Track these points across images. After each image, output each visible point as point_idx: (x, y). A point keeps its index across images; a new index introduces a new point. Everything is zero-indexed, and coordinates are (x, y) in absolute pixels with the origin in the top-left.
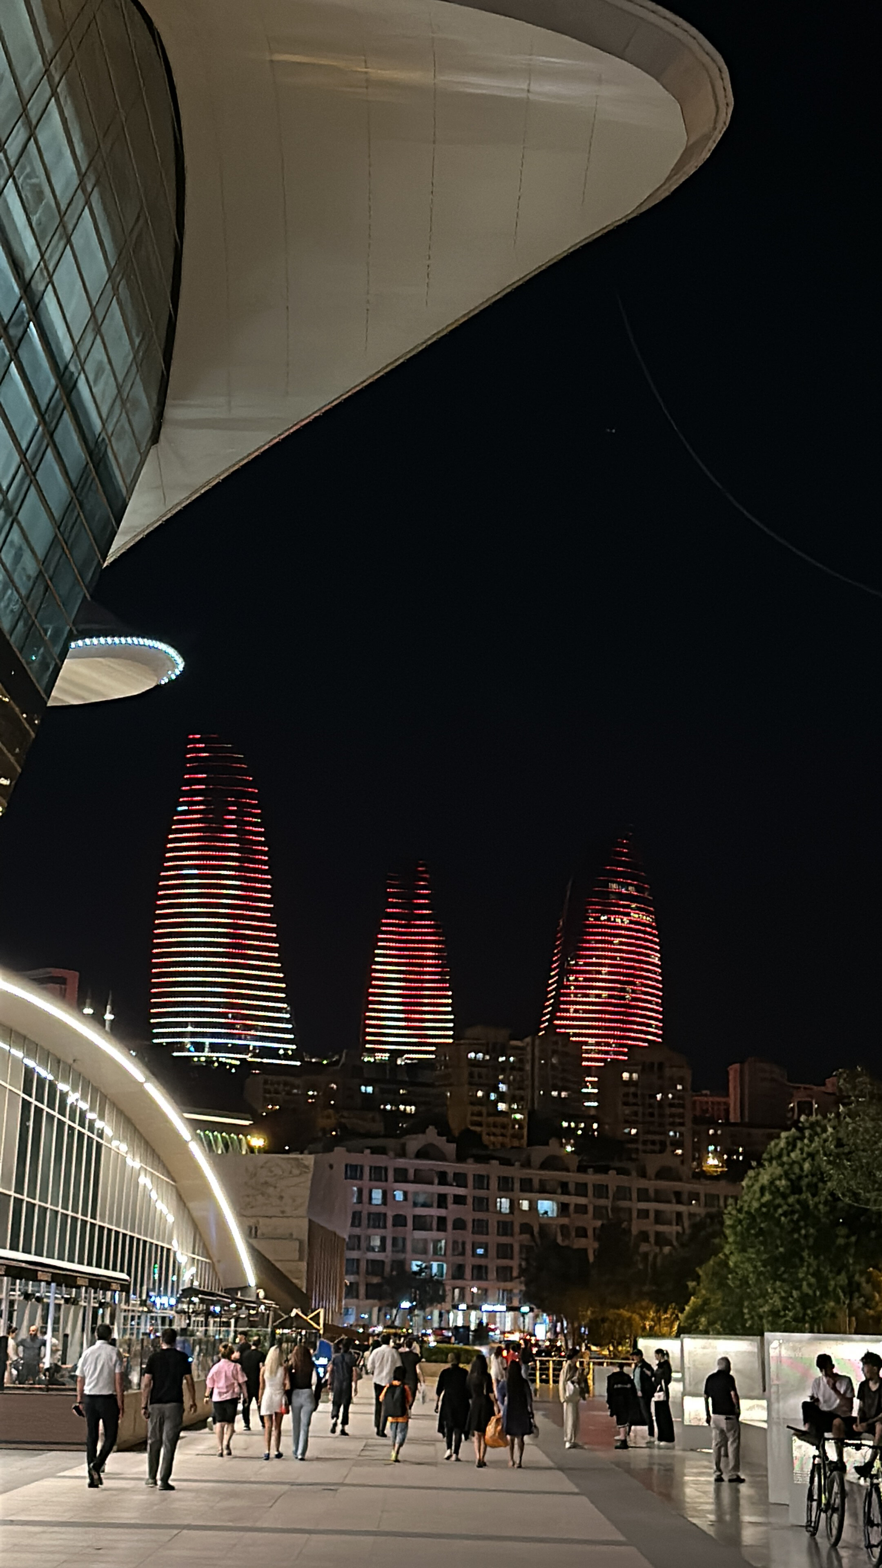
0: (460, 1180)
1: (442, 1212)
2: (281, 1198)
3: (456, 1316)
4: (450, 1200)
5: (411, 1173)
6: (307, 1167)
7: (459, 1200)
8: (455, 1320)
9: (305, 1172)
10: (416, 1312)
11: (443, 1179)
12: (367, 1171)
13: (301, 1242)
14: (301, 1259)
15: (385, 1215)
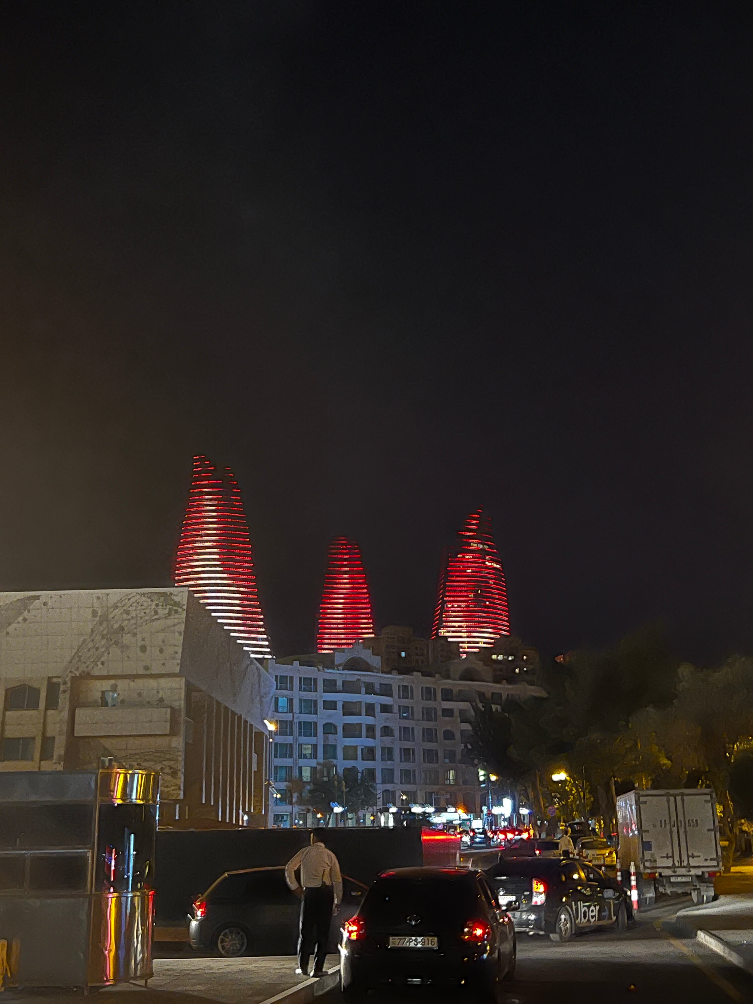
0: (386, 691)
1: (370, 720)
2: (143, 649)
3: (387, 819)
4: (378, 709)
5: (339, 683)
6: (176, 604)
7: (386, 709)
8: (387, 822)
9: (176, 612)
10: (350, 815)
11: (370, 689)
12: (296, 682)
13: (174, 711)
14: (173, 733)
15: (316, 723)
